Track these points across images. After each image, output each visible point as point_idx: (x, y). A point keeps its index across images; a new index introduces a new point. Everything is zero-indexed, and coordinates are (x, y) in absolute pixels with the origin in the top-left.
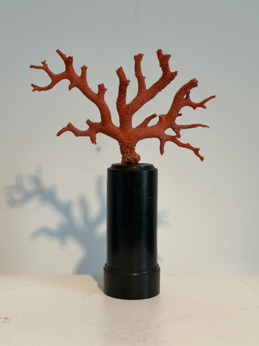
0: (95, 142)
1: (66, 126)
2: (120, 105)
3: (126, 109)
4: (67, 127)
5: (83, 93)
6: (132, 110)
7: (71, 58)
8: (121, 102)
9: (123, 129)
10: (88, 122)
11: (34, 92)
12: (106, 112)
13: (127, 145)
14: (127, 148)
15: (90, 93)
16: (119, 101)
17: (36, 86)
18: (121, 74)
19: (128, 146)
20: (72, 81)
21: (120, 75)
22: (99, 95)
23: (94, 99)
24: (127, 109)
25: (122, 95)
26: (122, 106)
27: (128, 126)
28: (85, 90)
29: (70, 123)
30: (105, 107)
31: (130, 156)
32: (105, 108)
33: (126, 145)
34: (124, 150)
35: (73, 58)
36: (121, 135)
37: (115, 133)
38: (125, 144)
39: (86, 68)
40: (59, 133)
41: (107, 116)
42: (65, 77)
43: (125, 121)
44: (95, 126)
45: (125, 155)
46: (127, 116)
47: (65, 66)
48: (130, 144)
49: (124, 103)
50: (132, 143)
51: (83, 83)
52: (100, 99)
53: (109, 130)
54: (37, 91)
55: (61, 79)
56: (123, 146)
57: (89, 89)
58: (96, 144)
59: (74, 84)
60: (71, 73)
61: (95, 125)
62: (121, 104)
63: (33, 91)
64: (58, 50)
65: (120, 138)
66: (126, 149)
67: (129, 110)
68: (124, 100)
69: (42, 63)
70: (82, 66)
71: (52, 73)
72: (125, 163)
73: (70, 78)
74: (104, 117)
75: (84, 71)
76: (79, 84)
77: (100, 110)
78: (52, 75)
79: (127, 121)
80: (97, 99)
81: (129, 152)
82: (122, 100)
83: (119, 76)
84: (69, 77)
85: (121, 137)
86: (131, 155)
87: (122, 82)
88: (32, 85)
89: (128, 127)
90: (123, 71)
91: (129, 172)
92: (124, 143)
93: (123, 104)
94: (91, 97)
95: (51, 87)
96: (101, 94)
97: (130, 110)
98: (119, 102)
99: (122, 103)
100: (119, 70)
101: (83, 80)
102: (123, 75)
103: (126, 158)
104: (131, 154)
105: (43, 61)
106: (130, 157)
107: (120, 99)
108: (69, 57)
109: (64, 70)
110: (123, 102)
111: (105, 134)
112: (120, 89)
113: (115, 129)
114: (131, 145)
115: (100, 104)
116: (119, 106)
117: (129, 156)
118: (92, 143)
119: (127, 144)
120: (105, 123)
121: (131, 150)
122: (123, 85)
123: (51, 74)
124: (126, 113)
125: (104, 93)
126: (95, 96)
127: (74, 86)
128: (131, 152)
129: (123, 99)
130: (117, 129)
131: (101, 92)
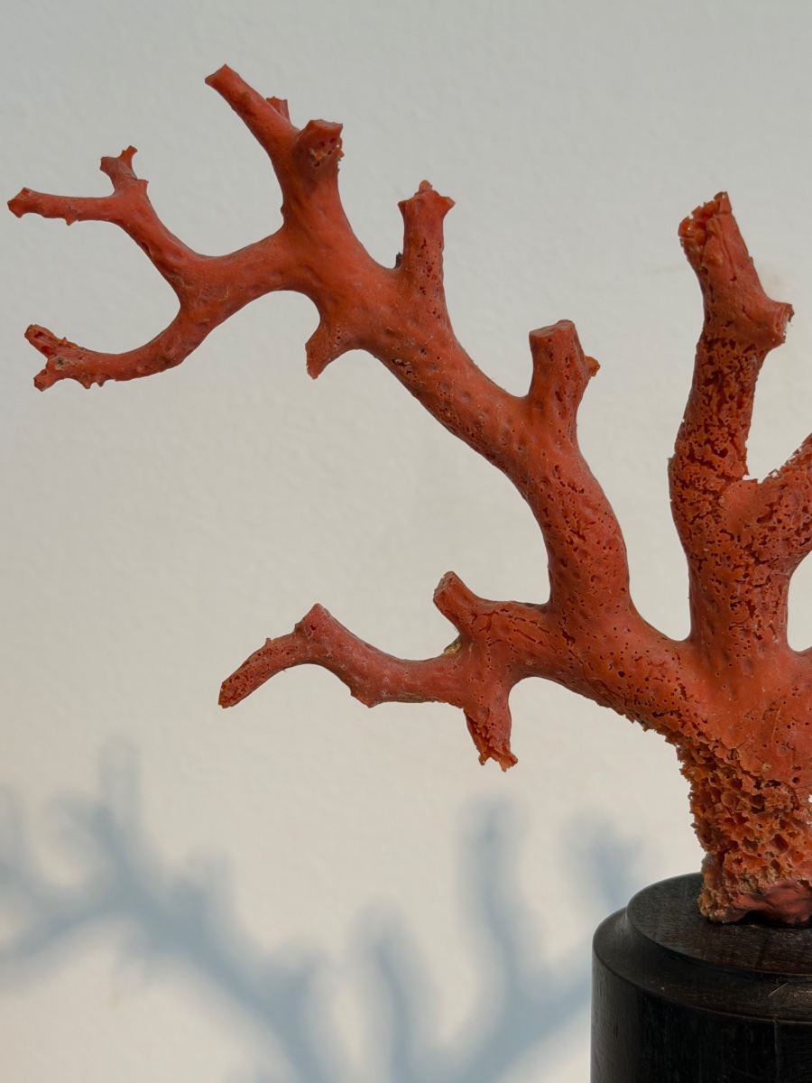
0: (506, 750)
1: (290, 630)
2: (705, 491)
3: (755, 525)
4: (299, 642)
5: (418, 392)
6: (798, 533)
7: (324, 139)
8: (710, 464)
9: (721, 664)
10: (452, 598)
11: (48, 391)
12: (592, 538)
13: (755, 792)
14: (755, 810)
15: (467, 394)
16: (691, 457)
17: (64, 344)
18: (720, 258)
19: (759, 799)
20: (330, 306)
21: (713, 262)
22: (536, 410)
23: (500, 440)
24: (759, 520)
25: (723, 415)
26: (717, 495)
27: (764, 646)
28: (430, 373)
29: (317, 608)
30: (587, 503)
31: (772, 871)
32: (588, 512)
33: (745, 794)
34: (729, 821)
35: (343, 135)
36: (705, 710)
37: (657, 690)
38: (738, 784)
39: (444, 205)
40: (237, 683)
41: (600, 571)
42: (274, 279)
43: (743, 611)
44: (501, 634)
45: (739, 862)
46: (763, 571)
47: (274, 195)
48: (776, 784)
49: (732, 473)
50: (796, 780)
51: (416, 320)
52: (550, 441)
53: (615, 671)
54: (68, 386)
55: (251, 293)
56: (718, 793)
57: (463, 362)
58: (508, 760)
59: (349, 335)
60: (329, 247)
61: (506, 628)
62: (714, 483)
63: (42, 382)
64: (225, 71)
65: (700, 734)
66: (743, 820)
67: (773, 529)
68: (731, 451)
69: (107, 165)
70: (409, 193)
71: (178, 250)
72: (730, 913)
73: (315, 283)
74: (578, 576)
75: (424, 233)
76: (389, 333)
77: (546, 526)
78: (183, 262)
79: (752, 609)
80: (522, 442)
81: (767, 838)
82: (721, 446)
83: (702, 273)
84: (309, 275)
85: (703, 728)
86: (783, 864)
87: (729, 323)
88: (37, 336)
89: (761, 655)
90: (736, 233)
91: (785, 1028)
92: (729, 771)
93: (729, 479)
94: (477, 423)
95: (173, 352)
96: (553, 404)
97: (780, 533)
98: (695, 467)
99: (723, 475)
100: (702, 226)
101: (417, 296)
102: (742, 267)
103: (741, 887)
104: (785, 860)
105: (116, 154)
106: (771, 882)
107: (708, 441)
108: (311, 125)
109: (276, 222)
110: (725, 464)
111: (577, 688)
112: (710, 369)
113: (656, 658)
114: (784, 791)
115: (546, 481)
116: (692, 495)
117: (765, 869)
118: (482, 760)
119: (758, 786)
120: (580, 619)
121: (783, 825)
122: (733, 344)
123: (172, 259)
124: (749, 547)
125: (577, 398)
126: (510, 421)
127: (349, 346)
128: (780, 843)
129: (727, 445)
130: (673, 665)
131: (554, 388)
